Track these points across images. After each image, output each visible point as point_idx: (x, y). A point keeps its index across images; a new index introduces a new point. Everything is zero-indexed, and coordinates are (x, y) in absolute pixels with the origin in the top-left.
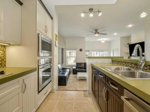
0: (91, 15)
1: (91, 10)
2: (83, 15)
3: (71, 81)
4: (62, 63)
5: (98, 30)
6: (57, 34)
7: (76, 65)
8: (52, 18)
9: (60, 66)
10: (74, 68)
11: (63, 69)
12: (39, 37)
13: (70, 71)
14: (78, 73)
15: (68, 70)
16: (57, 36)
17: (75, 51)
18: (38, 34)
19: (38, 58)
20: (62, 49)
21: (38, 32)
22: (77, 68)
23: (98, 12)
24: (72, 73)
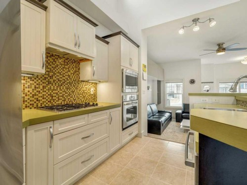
0: (196, 29)
1: (195, 21)
2: (181, 32)
3: (170, 130)
4: (159, 102)
5: (223, 44)
6: (146, 64)
7: (183, 108)
8: (138, 46)
9: (154, 107)
10: (180, 111)
11: (159, 112)
12: (123, 73)
13: (171, 116)
14: (184, 120)
15: (167, 115)
16: (145, 66)
17: (182, 83)
18: (123, 70)
19: (122, 94)
20: (159, 82)
21: (122, 68)
22: (183, 112)
23: (209, 21)
24: (174, 120)
